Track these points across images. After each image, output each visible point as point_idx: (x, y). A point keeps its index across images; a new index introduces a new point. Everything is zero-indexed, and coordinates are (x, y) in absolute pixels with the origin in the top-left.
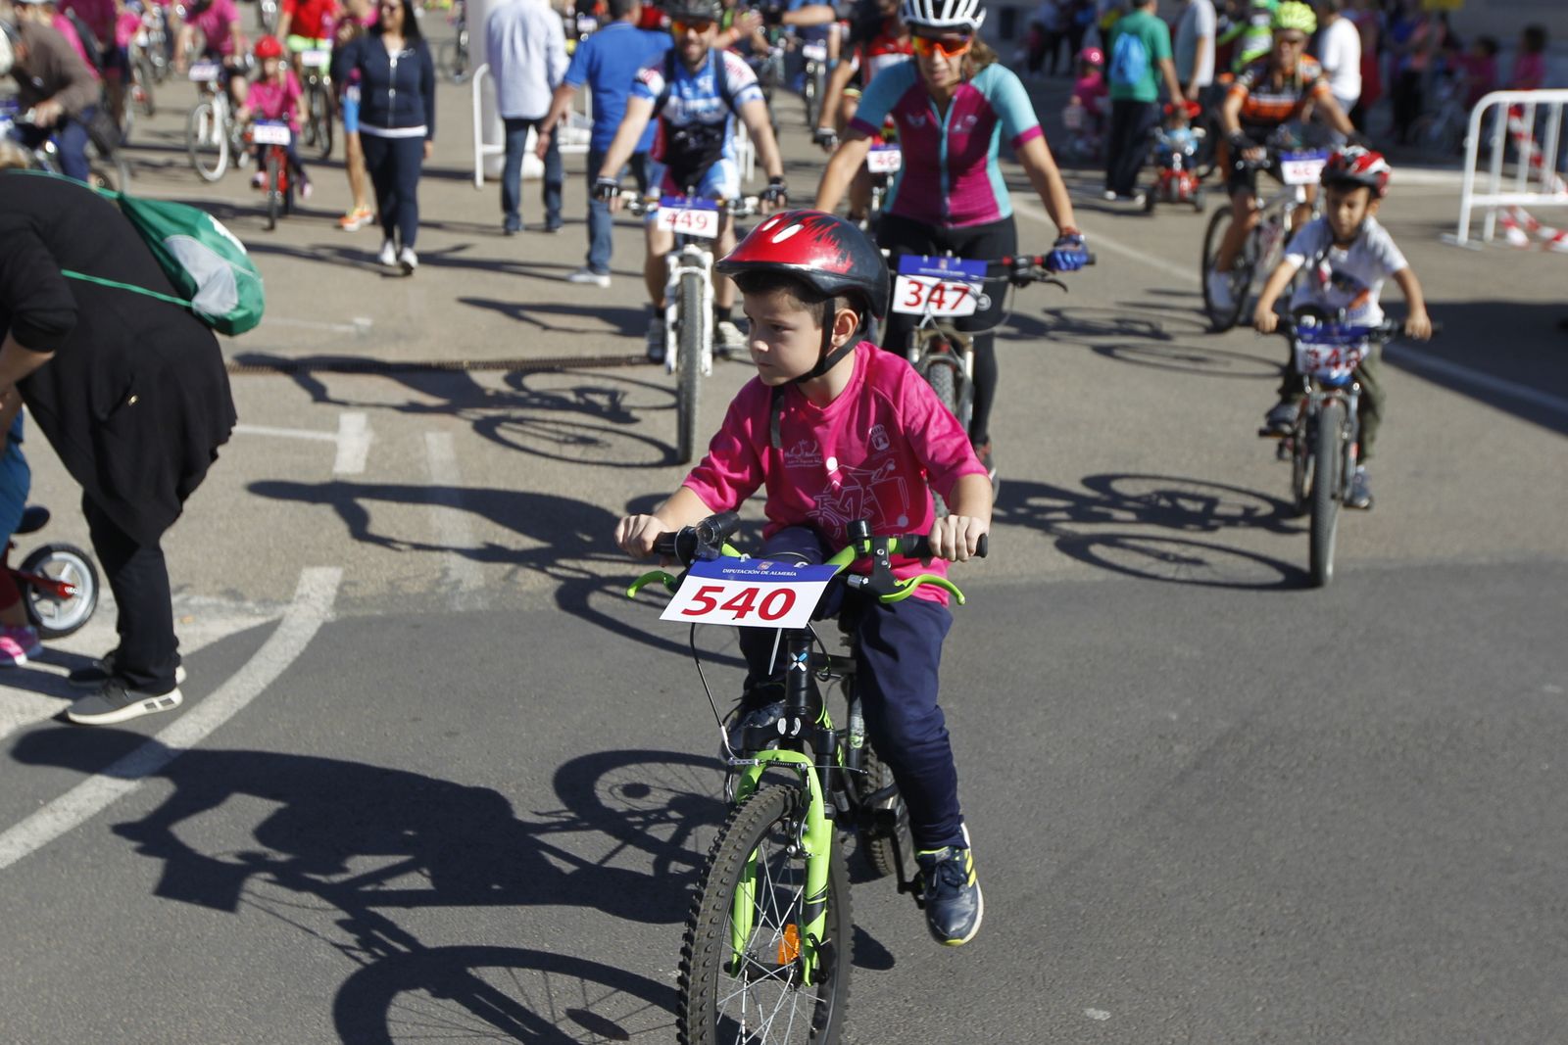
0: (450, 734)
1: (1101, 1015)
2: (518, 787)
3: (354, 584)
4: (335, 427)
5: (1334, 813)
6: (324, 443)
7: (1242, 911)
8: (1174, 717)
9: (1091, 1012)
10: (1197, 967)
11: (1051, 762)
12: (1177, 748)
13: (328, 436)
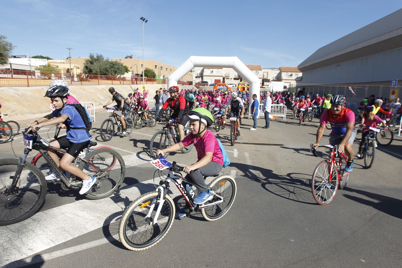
0: (254, 197)
1: (364, 261)
2: (264, 206)
3: (238, 173)
4: (233, 151)
5: (399, 231)
6: (232, 152)
7: (385, 246)
8: (366, 210)
9: (361, 260)
10: (379, 255)
11: (346, 214)
12: (367, 215)
13: (233, 152)
